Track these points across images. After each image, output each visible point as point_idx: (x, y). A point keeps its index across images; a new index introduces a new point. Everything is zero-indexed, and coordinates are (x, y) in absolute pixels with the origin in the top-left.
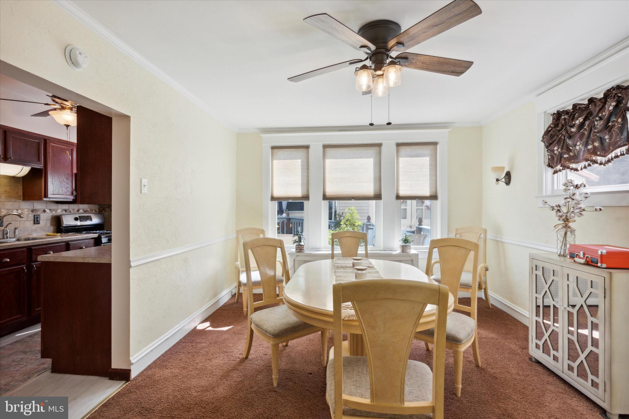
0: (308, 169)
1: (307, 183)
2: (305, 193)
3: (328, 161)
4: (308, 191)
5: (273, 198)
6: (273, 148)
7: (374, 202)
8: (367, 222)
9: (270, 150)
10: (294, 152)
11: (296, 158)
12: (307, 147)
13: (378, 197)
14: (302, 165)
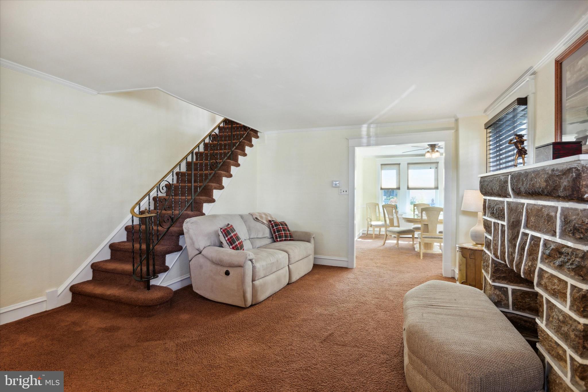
0: (399, 175)
1: (399, 181)
2: (398, 187)
3: (410, 171)
4: (399, 185)
5: (381, 189)
6: (382, 165)
7: (434, 190)
8: (432, 202)
9: (380, 165)
10: (392, 166)
11: (393, 169)
12: (399, 164)
13: (437, 188)
14: (397, 173)
